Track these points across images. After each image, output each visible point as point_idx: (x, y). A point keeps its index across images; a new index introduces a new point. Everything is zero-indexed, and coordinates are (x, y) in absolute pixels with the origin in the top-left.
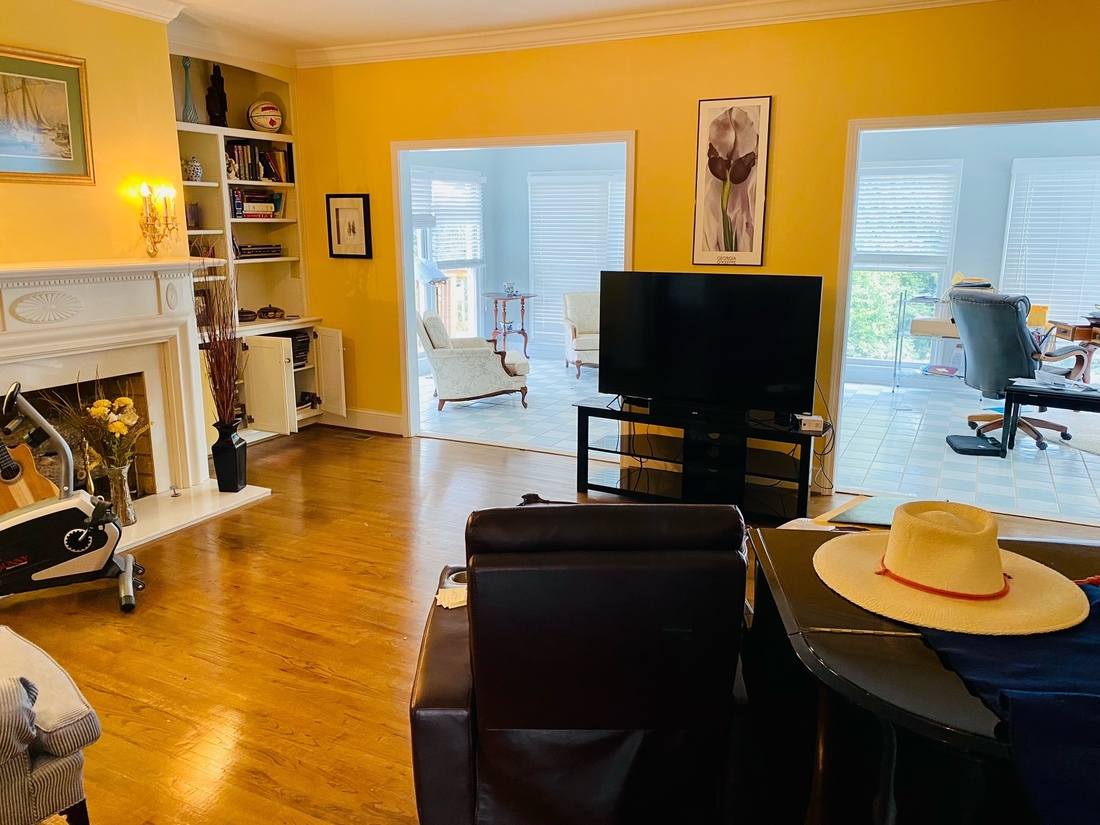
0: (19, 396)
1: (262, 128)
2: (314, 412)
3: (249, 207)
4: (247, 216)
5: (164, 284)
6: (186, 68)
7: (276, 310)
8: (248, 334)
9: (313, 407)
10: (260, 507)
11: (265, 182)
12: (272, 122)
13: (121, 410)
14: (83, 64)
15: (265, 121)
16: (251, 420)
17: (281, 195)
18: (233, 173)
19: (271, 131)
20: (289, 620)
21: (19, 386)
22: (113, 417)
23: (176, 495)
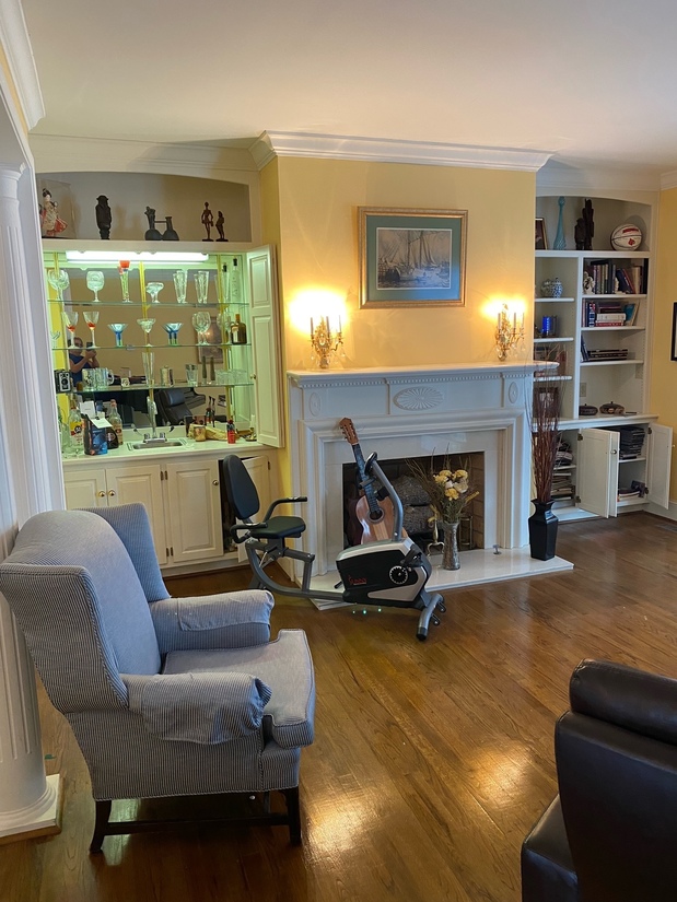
0: (375, 462)
1: (623, 248)
2: (641, 501)
3: (601, 317)
4: (599, 325)
5: (508, 383)
6: (561, 205)
7: (615, 407)
8: (585, 426)
9: (640, 496)
10: (560, 578)
11: (619, 295)
12: (631, 242)
13: (458, 480)
14: (466, 214)
15: (625, 242)
16: (578, 500)
17: (634, 305)
18: (590, 289)
19: (630, 249)
20: (534, 690)
21: (375, 456)
22: (450, 484)
23: (497, 553)
